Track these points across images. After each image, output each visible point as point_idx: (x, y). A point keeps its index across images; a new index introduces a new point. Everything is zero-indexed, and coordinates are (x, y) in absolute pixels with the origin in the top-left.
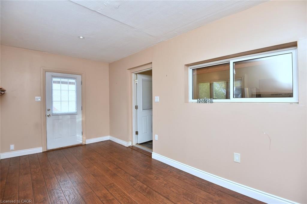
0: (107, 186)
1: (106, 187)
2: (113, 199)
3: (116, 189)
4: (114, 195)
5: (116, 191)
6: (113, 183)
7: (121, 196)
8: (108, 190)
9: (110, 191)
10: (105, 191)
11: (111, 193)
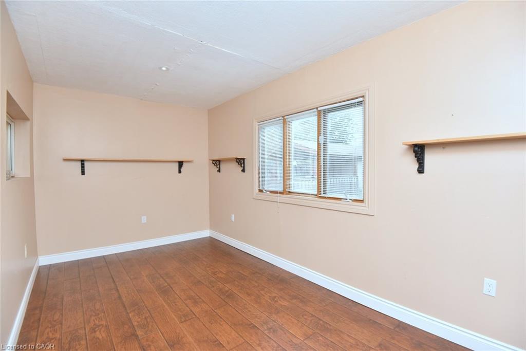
0: (191, 318)
1: (194, 316)
2: (185, 300)
3: (179, 312)
4: (184, 305)
5: (180, 310)
6: (182, 322)
7: (175, 302)
8: (191, 311)
9: (188, 309)
10: (196, 310)
11: (187, 306)
